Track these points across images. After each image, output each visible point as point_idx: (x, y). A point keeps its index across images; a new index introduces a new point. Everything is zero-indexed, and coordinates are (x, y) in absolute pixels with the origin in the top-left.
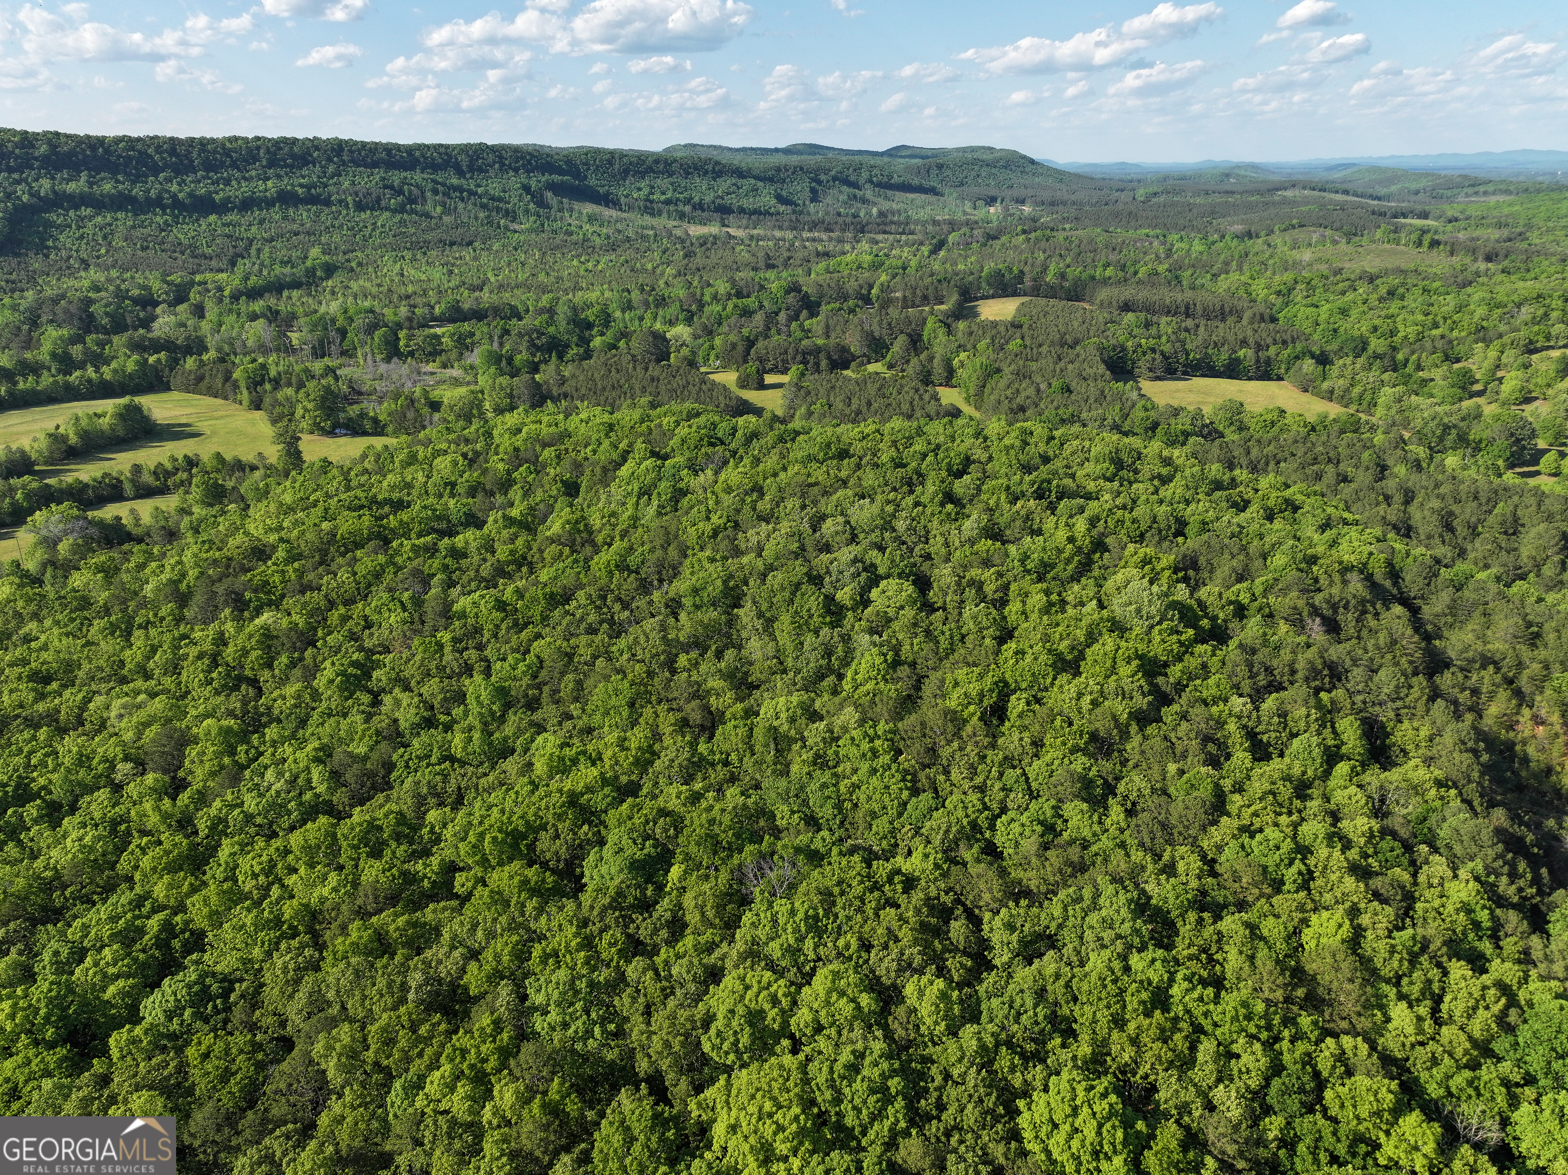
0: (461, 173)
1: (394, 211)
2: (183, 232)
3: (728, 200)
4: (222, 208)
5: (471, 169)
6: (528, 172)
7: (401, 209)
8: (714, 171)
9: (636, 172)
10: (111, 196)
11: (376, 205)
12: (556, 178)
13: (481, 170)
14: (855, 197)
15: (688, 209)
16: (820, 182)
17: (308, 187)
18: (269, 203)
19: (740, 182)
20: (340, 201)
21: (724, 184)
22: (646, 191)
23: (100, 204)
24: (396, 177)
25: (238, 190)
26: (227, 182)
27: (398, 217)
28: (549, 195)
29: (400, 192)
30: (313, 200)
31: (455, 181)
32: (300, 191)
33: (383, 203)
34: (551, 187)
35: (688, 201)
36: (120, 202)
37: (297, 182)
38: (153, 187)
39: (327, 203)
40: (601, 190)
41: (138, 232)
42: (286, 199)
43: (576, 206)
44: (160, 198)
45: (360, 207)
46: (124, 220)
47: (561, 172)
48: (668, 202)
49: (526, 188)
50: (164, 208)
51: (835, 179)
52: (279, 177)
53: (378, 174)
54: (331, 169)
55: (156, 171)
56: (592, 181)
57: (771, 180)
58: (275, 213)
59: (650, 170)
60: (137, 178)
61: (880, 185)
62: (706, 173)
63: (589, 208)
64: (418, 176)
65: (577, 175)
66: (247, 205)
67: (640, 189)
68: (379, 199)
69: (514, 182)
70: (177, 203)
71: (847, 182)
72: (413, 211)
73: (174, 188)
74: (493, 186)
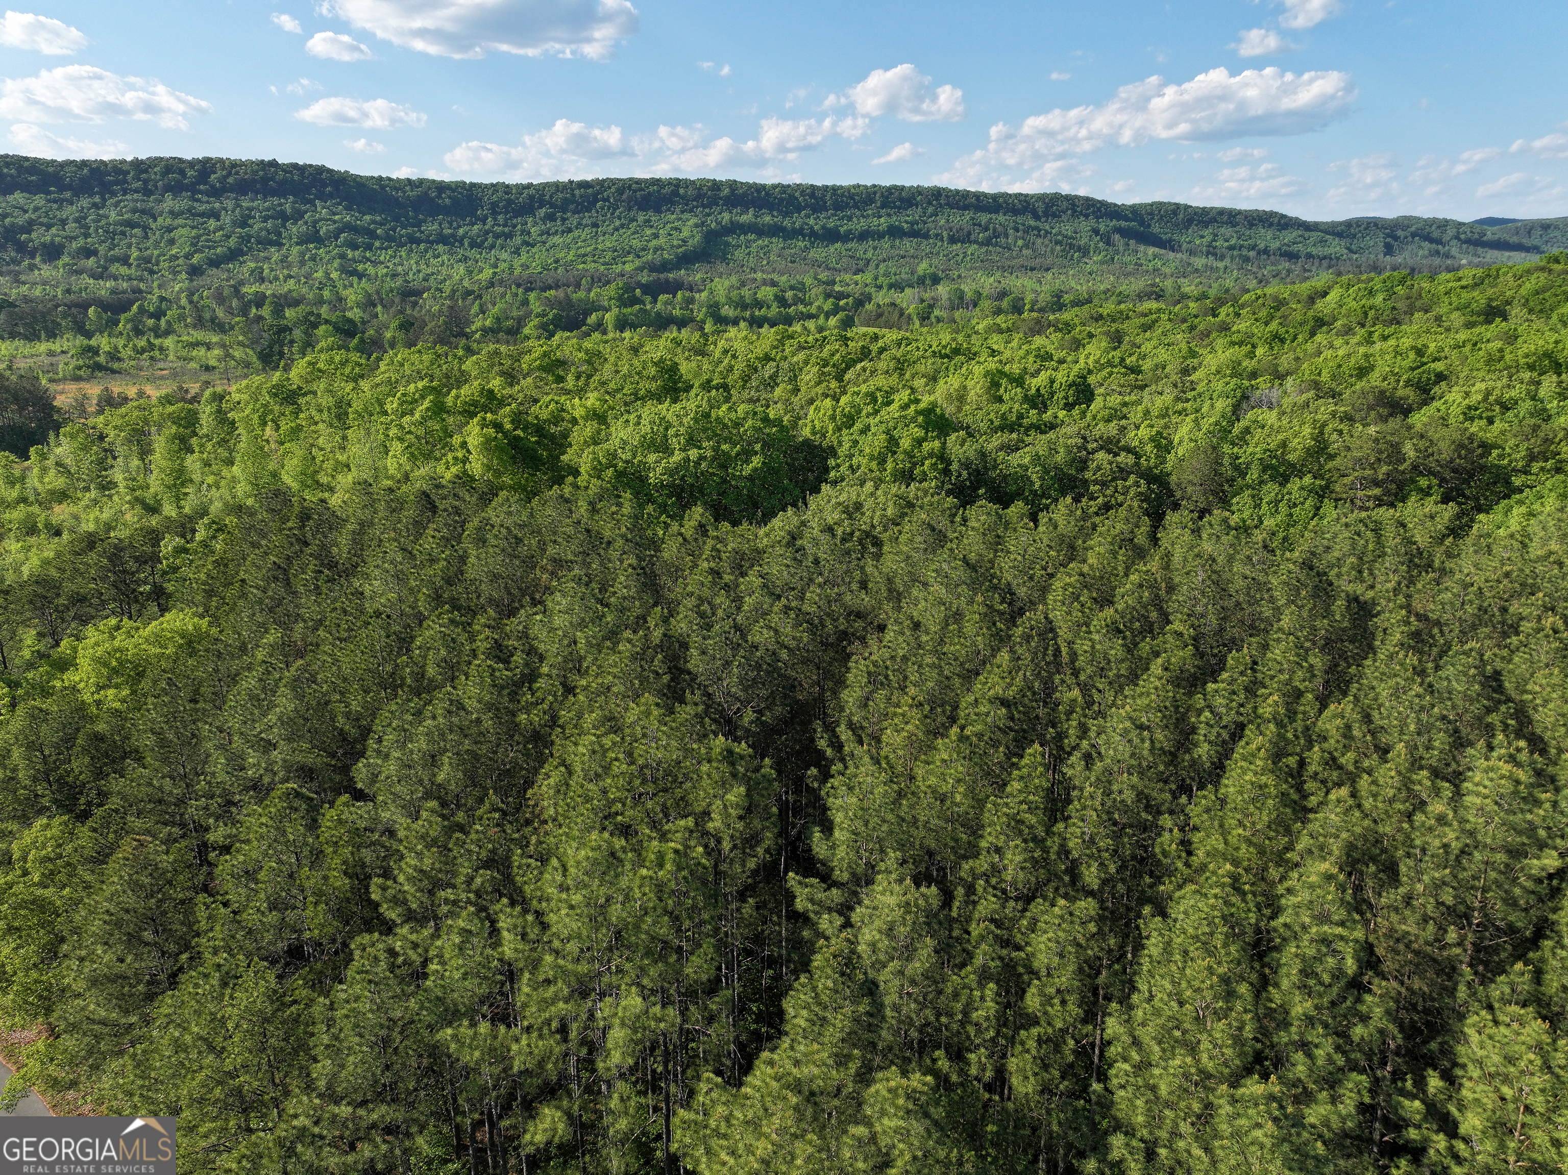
0: (1037, 217)
1: (981, 244)
2: (818, 253)
3: (1297, 248)
4: (845, 238)
5: (1046, 215)
6: (1098, 218)
7: (987, 242)
8: (1279, 224)
9: (1200, 222)
10: (769, 226)
11: (966, 239)
12: (1123, 224)
13: (1054, 216)
14: (1438, 252)
15: (1252, 254)
16: (1396, 238)
17: (912, 224)
18: (881, 236)
19: (1307, 235)
20: (937, 235)
21: (1289, 236)
22: (1209, 238)
23: (761, 231)
24: (984, 218)
25: (858, 225)
26: (850, 219)
27: (984, 249)
28: (1117, 237)
29: (986, 229)
30: (914, 234)
31: (1032, 223)
32: (905, 226)
33: (972, 237)
34: (1119, 230)
35: (1253, 247)
36: (775, 231)
37: (903, 219)
38: (797, 221)
39: (926, 236)
40: (1164, 237)
41: (788, 252)
42: (895, 232)
43: (1142, 248)
44: (802, 229)
45: (953, 240)
46: (777, 244)
47: (1126, 219)
48: (1231, 248)
49: (1096, 232)
50: (804, 236)
51: (1414, 235)
52: (889, 215)
53: (968, 215)
54: (930, 210)
55: (799, 209)
56: (1156, 229)
57: (1340, 235)
58: (886, 243)
59: (1213, 220)
60: (786, 214)
61: (1468, 241)
62: (1271, 225)
63: (1151, 250)
64: (1001, 218)
65: (1142, 223)
66: (863, 236)
67: (1202, 237)
68: (969, 234)
69: (1085, 226)
70: (813, 234)
71: (1428, 238)
72: (996, 245)
73: (812, 222)
74: (1067, 228)
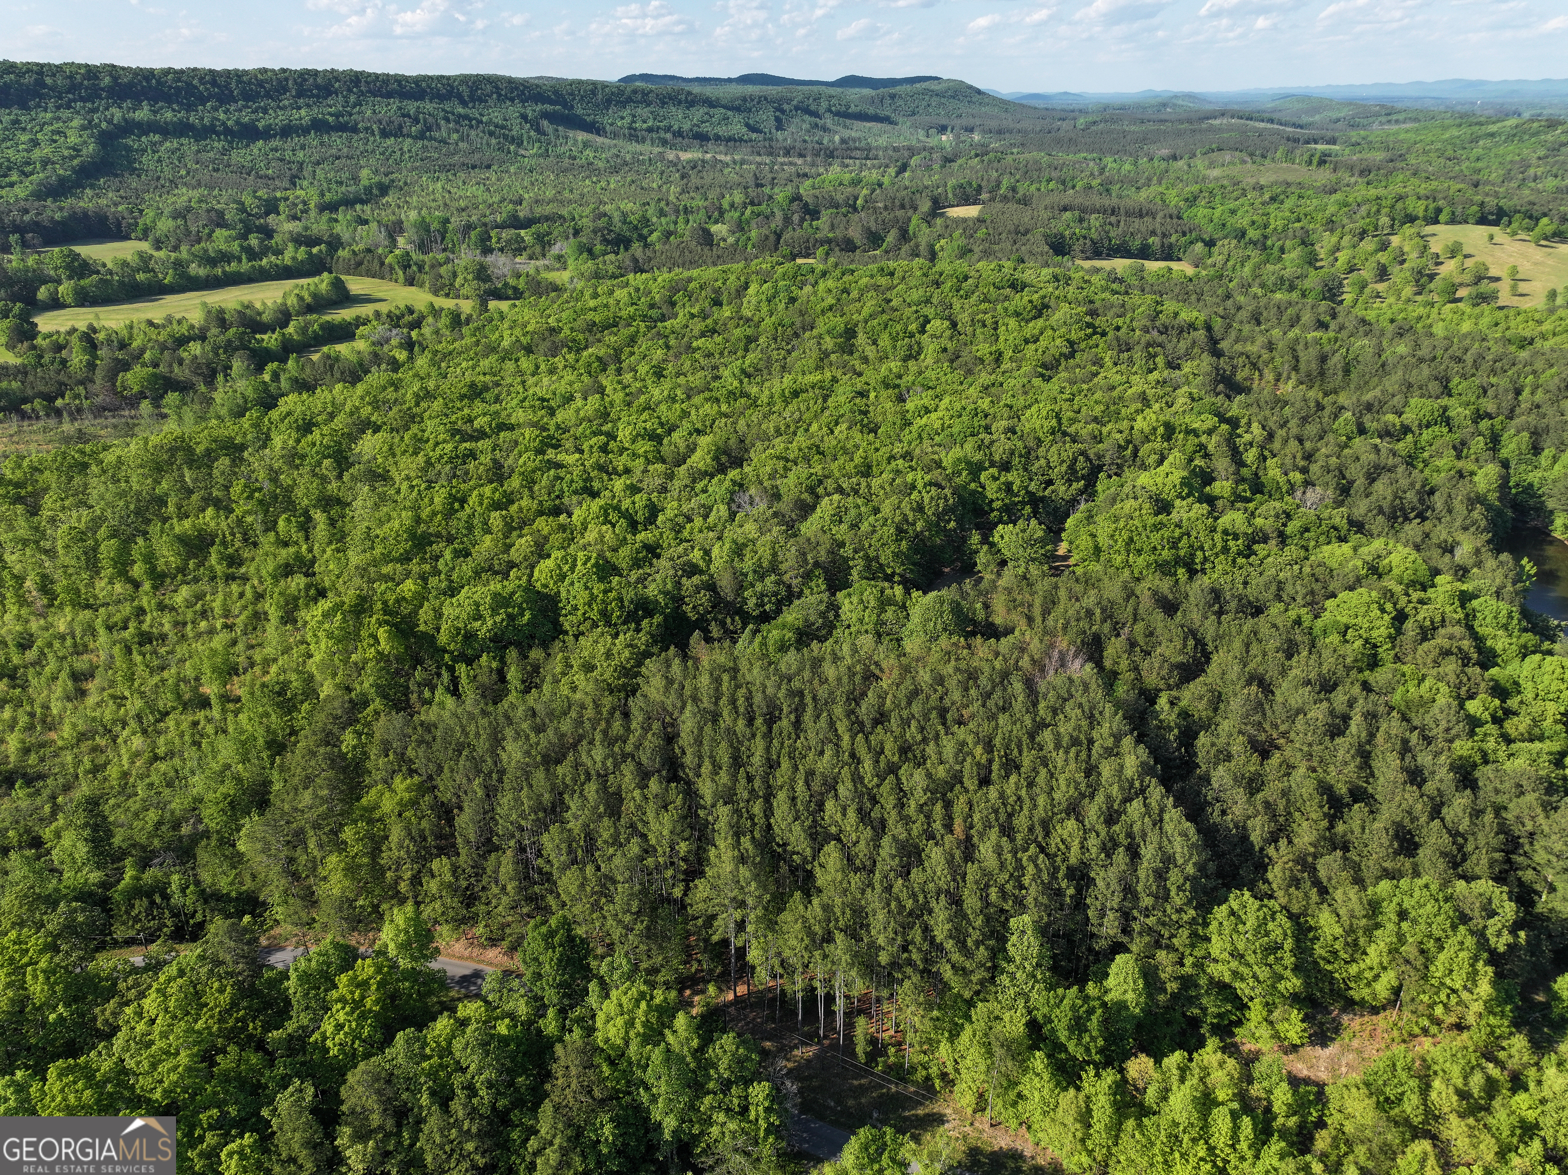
0: (464, 103)
1: (415, 138)
2: (240, 156)
3: (706, 128)
4: (266, 134)
5: (473, 100)
6: (523, 101)
7: (421, 136)
8: (686, 101)
9: (618, 102)
10: (173, 124)
11: (398, 132)
12: (549, 107)
13: (481, 100)
14: (817, 125)
15: (669, 136)
16: (783, 112)
17: (337, 115)
18: (306, 131)
19: (712, 111)
20: (367, 129)
21: (698, 113)
22: (628, 120)
23: (166, 131)
24: (411, 107)
25: (276, 118)
26: (265, 111)
27: (420, 144)
28: (545, 123)
29: (416, 121)
30: (342, 128)
31: (460, 110)
32: (331, 119)
33: (405, 131)
34: (545, 115)
35: (668, 129)
36: (182, 130)
37: (328, 110)
38: (202, 116)
39: (355, 130)
40: (588, 119)
41: (204, 156)
42: (319, 126)
43: (571, 134)
44: (213, 126)
45: (385, 134)
46: (189, 146)
47: (551, 102)
48: (650, 130)
49: (524, 117)
50: (218, 134)
51: (797, 108)
52: (308, 106)
53: (395, 104)
54: (352, 99)
55: (203, 101)
56: (579, 110)
57: (738, 109)
58: (312, 139)
59: (629, 100)
60: (189, 108)
61: (838, 114)
62: (680, 102)
63: (582, 136)
64: (429, 106)
65: (565, 105)
66: (287, 132)
67: (622, 118)
68: (400, 127)
69: (513, 111)
70: (228, 131)
71: (808, 111)
72: (431, 139)
73: (222, 116)
74: (495, 114)
